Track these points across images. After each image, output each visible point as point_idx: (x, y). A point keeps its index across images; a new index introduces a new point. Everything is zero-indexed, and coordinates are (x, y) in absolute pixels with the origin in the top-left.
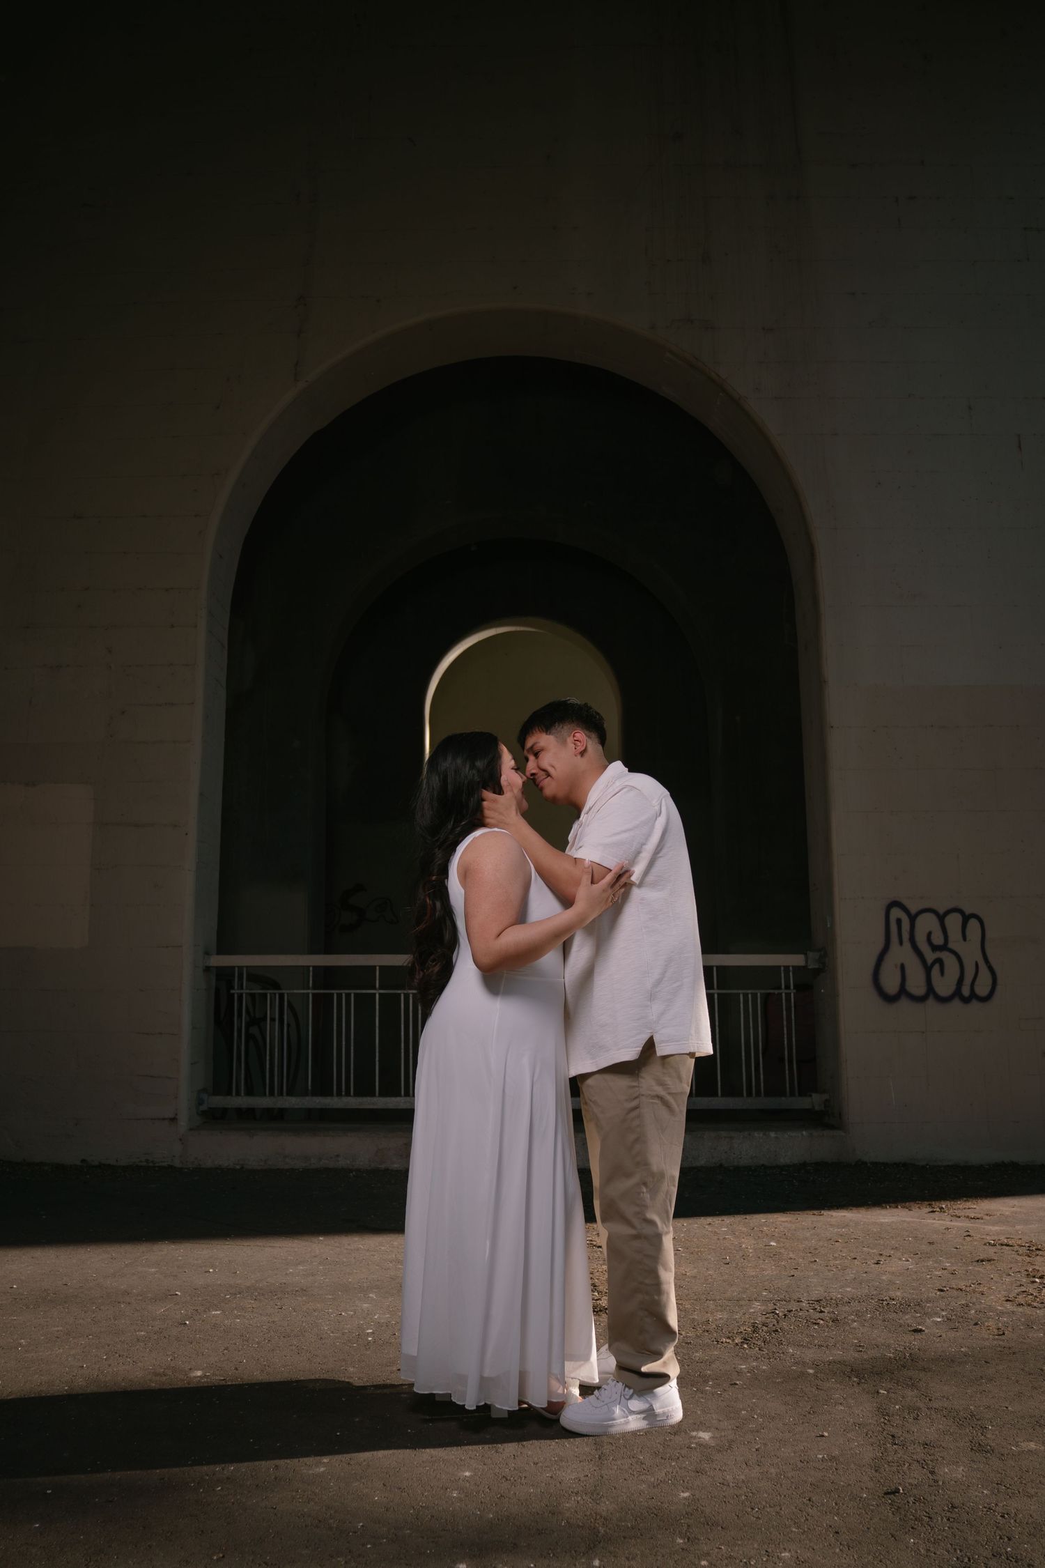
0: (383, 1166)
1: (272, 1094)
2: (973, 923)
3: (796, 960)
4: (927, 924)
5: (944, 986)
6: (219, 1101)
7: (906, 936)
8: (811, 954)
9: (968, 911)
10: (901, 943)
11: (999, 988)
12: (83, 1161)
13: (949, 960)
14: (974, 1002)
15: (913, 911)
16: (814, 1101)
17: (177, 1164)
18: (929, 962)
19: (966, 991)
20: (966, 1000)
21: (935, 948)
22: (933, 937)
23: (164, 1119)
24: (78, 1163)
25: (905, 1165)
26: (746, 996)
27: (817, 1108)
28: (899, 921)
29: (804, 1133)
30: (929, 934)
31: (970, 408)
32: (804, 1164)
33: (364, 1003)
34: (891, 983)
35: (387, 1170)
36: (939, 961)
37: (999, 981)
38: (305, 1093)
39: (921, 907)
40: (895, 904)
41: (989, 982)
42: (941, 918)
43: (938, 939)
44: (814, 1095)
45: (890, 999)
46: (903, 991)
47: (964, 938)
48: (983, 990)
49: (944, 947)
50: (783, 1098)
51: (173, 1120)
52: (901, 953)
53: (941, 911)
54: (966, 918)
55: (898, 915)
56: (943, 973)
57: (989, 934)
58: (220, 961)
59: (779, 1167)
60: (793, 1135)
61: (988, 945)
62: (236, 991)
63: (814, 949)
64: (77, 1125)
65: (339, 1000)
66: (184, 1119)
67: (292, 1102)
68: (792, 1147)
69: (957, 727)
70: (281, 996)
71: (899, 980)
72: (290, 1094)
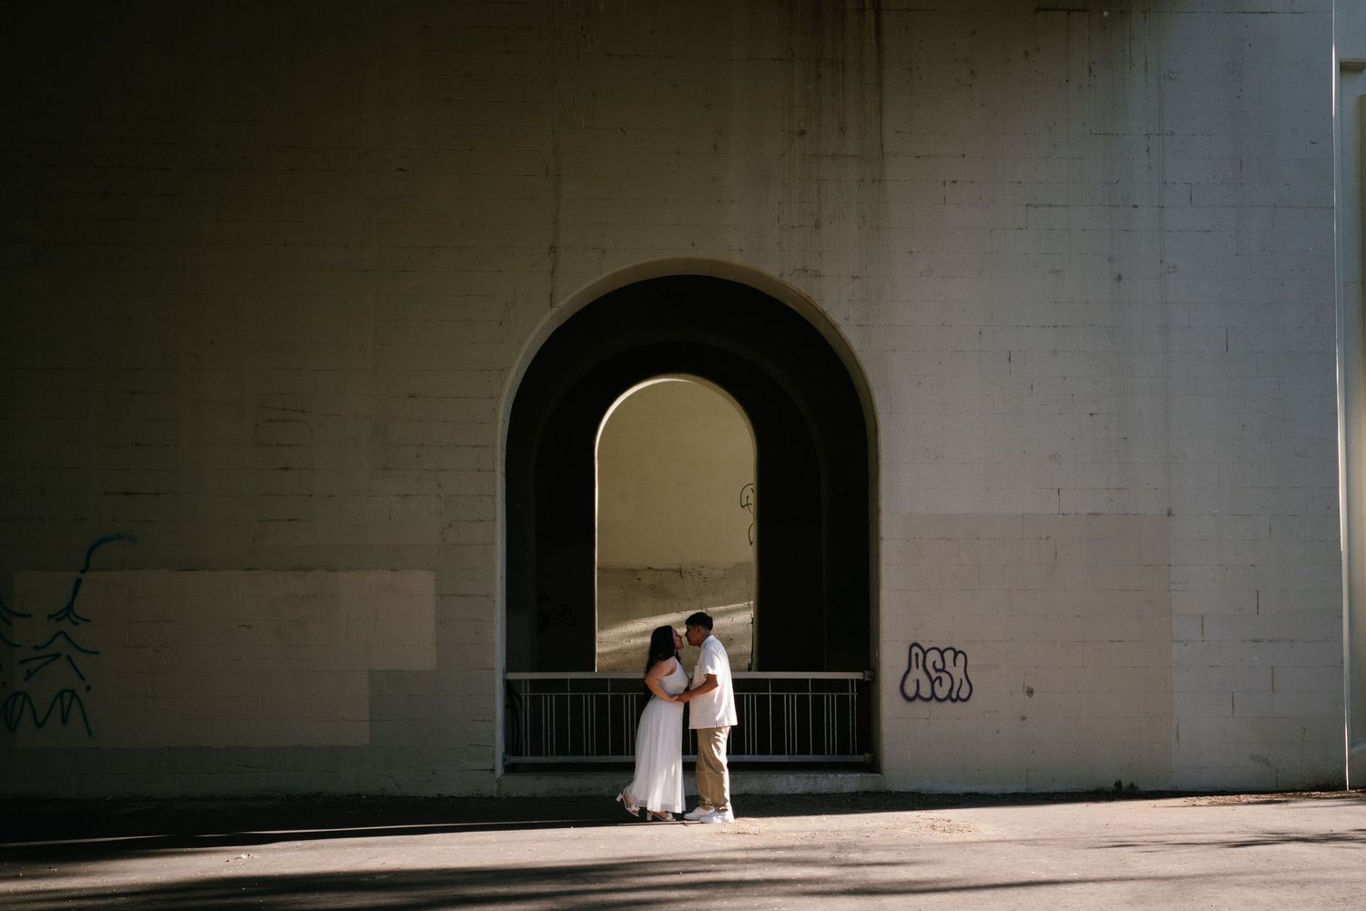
1: (547, 754)
2: (960, 657)
3: (857, 676)
4: (933, 656)
5: (941, 692)
6: (515, 759)
7: (920, 663)
8: (866, 672)
9: (957, 650)
10: (917, 667)
11: (973, 694)
12: (439, 795)
13: (945, 678)
14: (959, 702)
15: (925, 649)
16: (866, 757)
17: (495, 795)
18: (934, 678)
19: (954, 696)
20: (953, 701)
21: (937, 671)
22: (936, 664)
23: (486, 770)
24: (435, 796)
25: (914, 793)
26: (828, 696)
27: (868, 761)
28: (917, 655)
29: (858, 775)
30: (934, 662)
31: (980, 333)
32: (857, 792)
33: (602, 700)
34: (911, 691)
36: (940, 678)
37: (973, 690)
38: (565, 753)
39: (930, 647)
40: (915, 644)
41: (968, 689)
42: (942, 653)
43: (939, 665)
44: (867, 755)
45: (909, 700)
46: (917, 695)
47: (955, 665)
48: (963, 695)
49: (943, 670)
50: (848, 756)
51: (493, 770)
52: (917, 673)
53: (942, 649)
54: (956, 653)
55: (916, 652)
56: (941, 685)
57: (968, 663)
58: (513, 676)
59: (843, 794)
60: (851, 775)
61: (968, 668)
62: (523, 694)
63: (868, 670)
64: (434, 774)
65: (586, 700)
66: (499, 770)
67: (560, 759)
68: (850, 782)
69: (958, 539)
70: (551, 697)
71: (915, 689)
72: (558, 754)
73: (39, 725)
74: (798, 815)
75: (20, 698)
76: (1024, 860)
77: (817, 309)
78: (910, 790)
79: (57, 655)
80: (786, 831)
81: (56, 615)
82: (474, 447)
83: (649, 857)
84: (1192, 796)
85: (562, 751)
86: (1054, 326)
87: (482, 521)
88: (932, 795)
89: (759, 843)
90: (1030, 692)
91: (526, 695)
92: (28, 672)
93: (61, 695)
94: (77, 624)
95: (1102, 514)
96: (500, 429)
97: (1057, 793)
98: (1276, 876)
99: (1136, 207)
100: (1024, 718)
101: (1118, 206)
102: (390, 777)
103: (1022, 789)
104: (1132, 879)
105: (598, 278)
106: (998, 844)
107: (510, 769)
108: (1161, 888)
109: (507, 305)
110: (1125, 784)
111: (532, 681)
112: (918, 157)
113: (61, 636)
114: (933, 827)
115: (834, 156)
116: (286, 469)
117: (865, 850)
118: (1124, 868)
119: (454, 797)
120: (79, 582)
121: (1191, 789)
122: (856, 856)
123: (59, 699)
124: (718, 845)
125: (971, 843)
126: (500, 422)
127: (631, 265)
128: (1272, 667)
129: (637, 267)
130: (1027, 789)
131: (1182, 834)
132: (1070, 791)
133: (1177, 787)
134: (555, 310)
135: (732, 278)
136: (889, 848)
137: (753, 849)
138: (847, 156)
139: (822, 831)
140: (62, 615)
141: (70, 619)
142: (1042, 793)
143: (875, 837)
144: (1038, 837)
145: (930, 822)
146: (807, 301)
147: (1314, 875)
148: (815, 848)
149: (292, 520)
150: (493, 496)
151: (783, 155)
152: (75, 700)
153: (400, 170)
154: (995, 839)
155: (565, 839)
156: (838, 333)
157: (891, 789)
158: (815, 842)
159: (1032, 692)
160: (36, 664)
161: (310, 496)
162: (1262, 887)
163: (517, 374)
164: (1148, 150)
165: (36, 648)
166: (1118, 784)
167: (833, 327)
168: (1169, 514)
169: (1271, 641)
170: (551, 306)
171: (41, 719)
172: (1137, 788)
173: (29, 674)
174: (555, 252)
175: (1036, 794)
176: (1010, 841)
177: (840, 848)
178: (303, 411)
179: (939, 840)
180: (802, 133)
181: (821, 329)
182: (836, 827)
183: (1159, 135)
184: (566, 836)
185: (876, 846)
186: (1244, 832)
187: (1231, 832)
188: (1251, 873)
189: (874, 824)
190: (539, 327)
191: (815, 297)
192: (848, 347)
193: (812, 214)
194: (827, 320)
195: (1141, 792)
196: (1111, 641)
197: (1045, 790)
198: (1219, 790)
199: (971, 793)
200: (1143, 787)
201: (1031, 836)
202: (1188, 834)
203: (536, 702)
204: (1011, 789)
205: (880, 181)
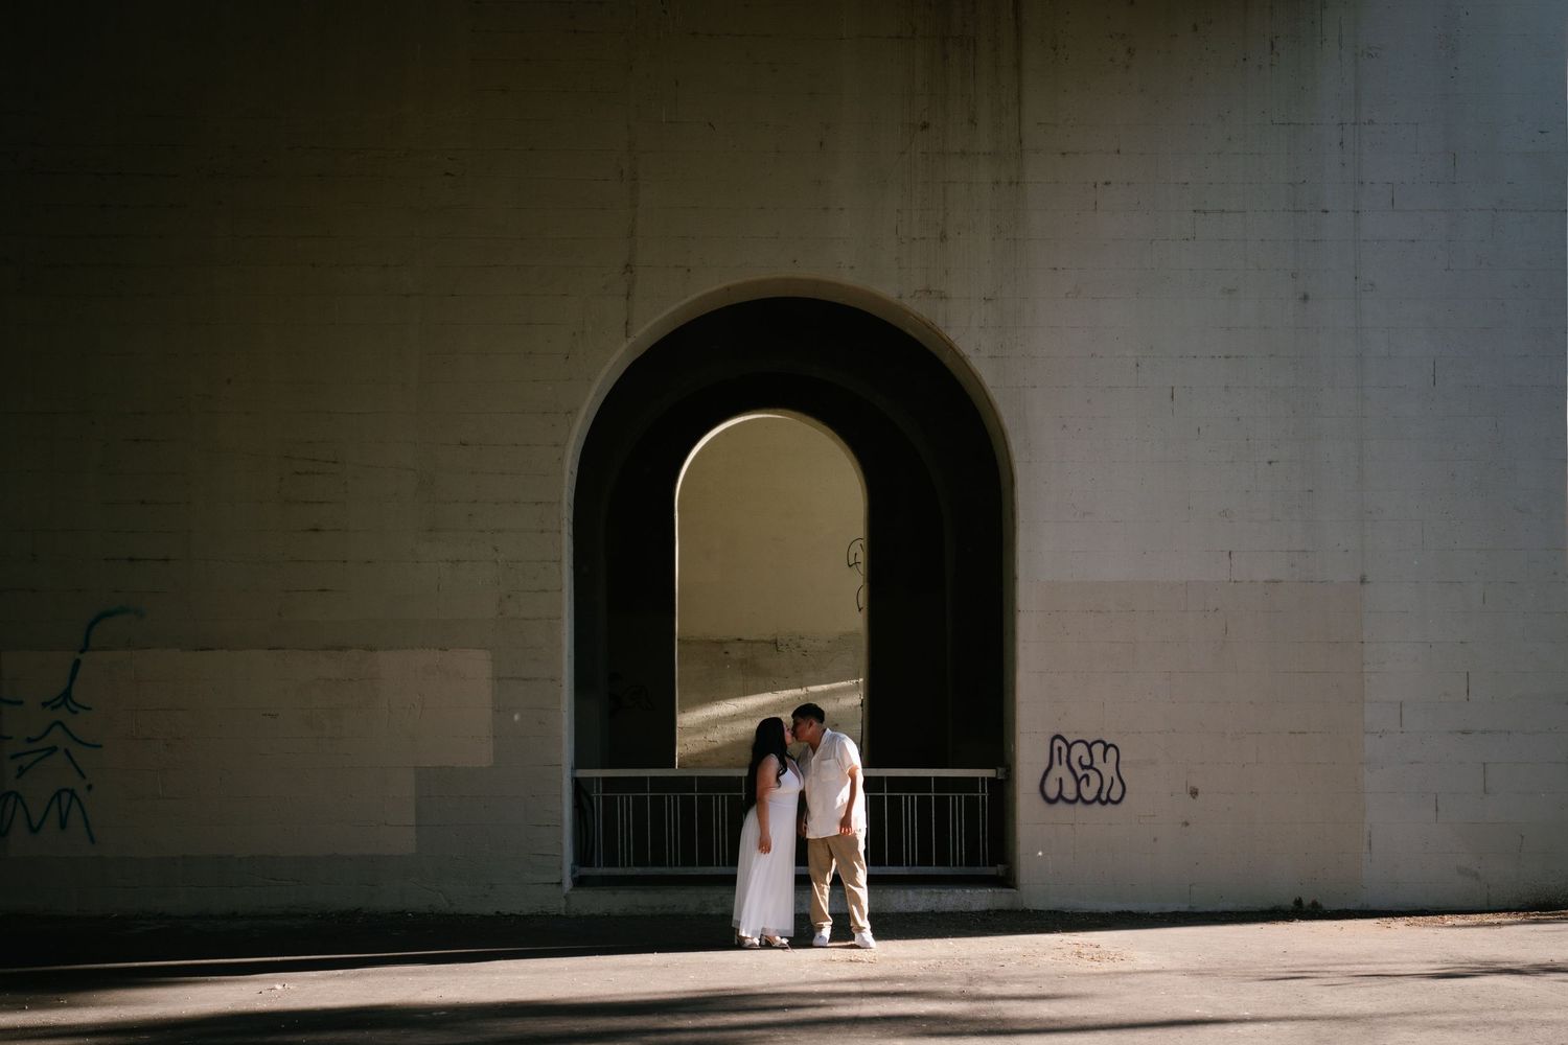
0: (705, 913)
1: (623, 865)
2: (1111, 750)
3: (990, 773)
4: (1079, 751)
5: (1089, 793)
6: (586, 871)
7: (1064, 758)
8: (1000, 769)
9: (1108, 743)
10: (1060, 763)
11: (1126, 795)
12: (498, 912)
13: (1093, 776)
14: (1109, 805)
15: (1070, 742)
16: (999, 869)
17: (563, 913)
18: (1079, 776)
19: (1104, 797)
20: (1103, 803)
21: (1084, 767)
22: (1083, 759)
23: (552, 883)
24: (494, 914)
25: (1055, 912)
26: (954, 797)
27: (1001, 874)
28: (1060, 749)
29: (990, 890)
30: (1081, 757)
31: (1138, 365)
32: (988, 911)
33: (687, 803)
34: (1052, 790)
35: (708, 914)
36: (1086, 776)
37: (1127, 790)
38: (644, 864)
39: (1075, 740)
40: (1058, 737)
41: (1120, 789)
42: (1089, 747)
43: (1086, 761)
44: (1000, 867)
45: (1051, 802)
46: (1060, 796)
47: (1105, 761)
48: (1115, 796)
49: (1090, 767)
50: (978, 868)
51: (560, 884)
52: (1060, 771)
53: (1090, 742)
54: (1107, 747)
55: (1060, 747)
56: (1088, 784)
57: (1121, 759)
58: (583, 773)
59: (972, 913)
60: (982, 891)
61: (1120, 766)
62: (594, 795)
63: (1001, 766)
64: (491, 888)
65: (669, 800)
66: (568, 884)
67: (638, 870)
68: (980, 899)
69: (1109, 611)
70: (628, 798)
71: (1057, 789)
72: (635, 865)
73: (34, 830)
74: (920, 938)
75: (12, 799)
76: (1186, 996)
77: (942, 338)
78: (1051, 909)
79: (53, 750)
80: (907, 959)
81: (51, 702)
82: (537, 504)
83: (747, 988)
84: (1386, 917)
85: (640, 861)
86: (1227, 357)
87: (546, 591)
88: (1077, 915)
89: (874, 972)
90: (1194, 793)
91: (597, 795)
92: (21, 768)
93: (58, 794)
94: (75, 712)
95: (1281, 581)
96: (566, 482)
97: (1225, 912)
98: (1485, 1016)
99: (1327, 212)
100: (1187, 824)
101: (1305, 211)
102: (440, 891)
103: (1184, 907)
104: (1314, 1019)
105: (683, 302)
106: (1156, 976)
107: (580, 882)
108: (1348, 1031)
109: (574, 334)
110: (1307, 901)
111: (605, 779)
112: (1064, 154)
113: (58, 729)
114: (1079, 954)
115: (963, 153)
116: (316, 530)
117: (1000, 982)
118: (1305, 1006)
119: (515, 915)
120: (77, 663)
121: (1386, 906)
122: (989, 989)
123: (56, 799)
124: (827, 975)
125: (1124, 974)
126: (567, 474)
127: (722, 286)
128: (1484, 764)
129: (728, 289)
130: (1190, 907)
131: (1374, 963)
132: (1240, 910)
133: (1368, 906)
134: (631, 340)
135: (840, 301)
136: (1027, 981)
137: (867, 980)
138: (979, 153)
139: (947, 958)
140: (58, 702)
141: (68, 706)
142: (1208, 913)
143: (1012, 967)
144: (1203, 967)
145: (1076, 948)
146: (929, 327)
147: (1529, 1015)
148: (940, 979)
149: (325, 590)
150: (560, 561)
151: (903, 153)
152: (74, 802)
153: (447, 174)
154: (1153, 968)
155: (647, 967)
156: (966, 365)
157: (1030, 908)
158: (940, 973)
159: (1196, 793)
160: (28, 759)
161: (345, 562)
162: (1467, 1030)
163: (586, 416)
164: (1341, 143)
165: (30, 740)
166: (1299, 902)
167: (962, 360)
168: (1363, 581)
169: (1484, 732)
170: (627, 336)
171: (35, 825)
172: (1321, 907)
173: (22, 771)
174: (632, 272)
175: (1198, 914)
176: (1169, 972)
177: (971, 981)
178: (335, 462)
179: (1086, 970)
180: (925, 126)
181: (947, 360)
182: (965, 954)
183: (1355, 124)
184: (650, 964)
185: (1013, 977)
186: (1447, 962)
187: (1431, 962)
188: (1454, 1012)
189: (1009, 950)
190: (613, 360)
191: (940, 323)
192: (980, 384)
193: (937, 224)
194: (954, 350)
195: (1325, 911)
196: (1291, 733)
197: (1210, 909)
198: (1419, 908)
199: (1123, 912)
200: (1327, 906)
201: (1196, 966)
202: (1380, 963)
203: (609, 804)
204: (1171, 908)
205: (1018, 183)
